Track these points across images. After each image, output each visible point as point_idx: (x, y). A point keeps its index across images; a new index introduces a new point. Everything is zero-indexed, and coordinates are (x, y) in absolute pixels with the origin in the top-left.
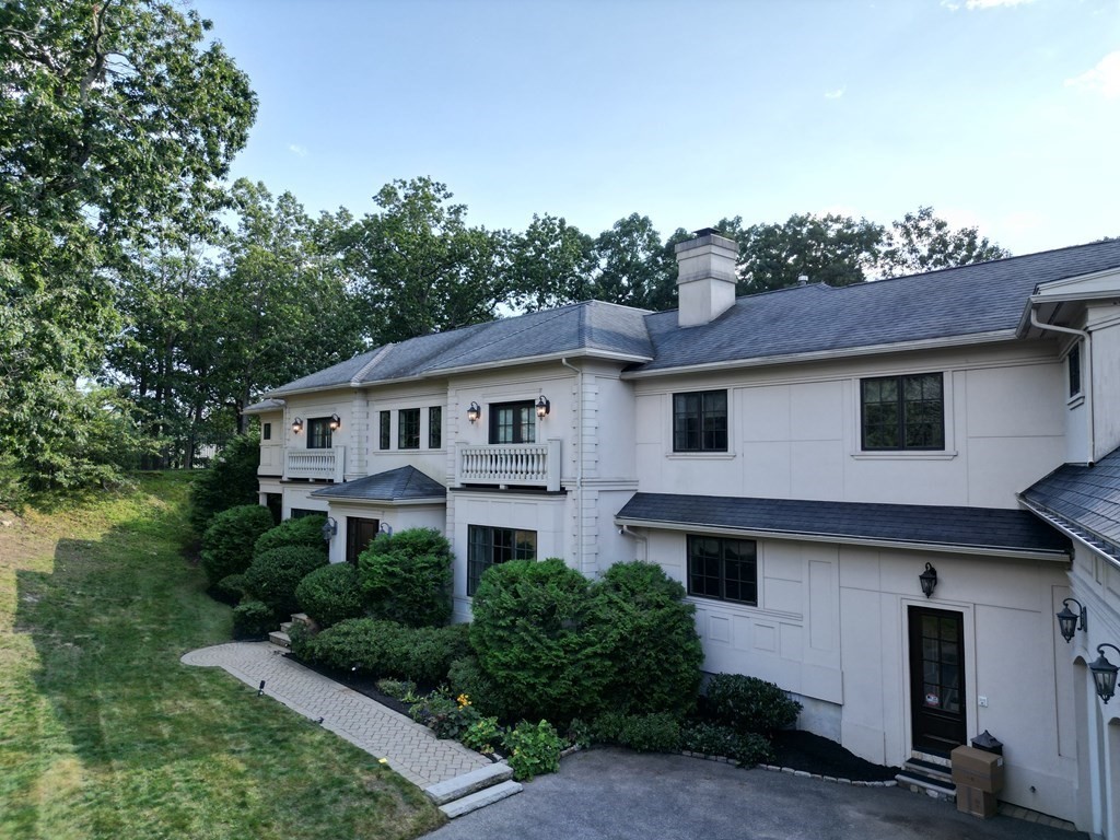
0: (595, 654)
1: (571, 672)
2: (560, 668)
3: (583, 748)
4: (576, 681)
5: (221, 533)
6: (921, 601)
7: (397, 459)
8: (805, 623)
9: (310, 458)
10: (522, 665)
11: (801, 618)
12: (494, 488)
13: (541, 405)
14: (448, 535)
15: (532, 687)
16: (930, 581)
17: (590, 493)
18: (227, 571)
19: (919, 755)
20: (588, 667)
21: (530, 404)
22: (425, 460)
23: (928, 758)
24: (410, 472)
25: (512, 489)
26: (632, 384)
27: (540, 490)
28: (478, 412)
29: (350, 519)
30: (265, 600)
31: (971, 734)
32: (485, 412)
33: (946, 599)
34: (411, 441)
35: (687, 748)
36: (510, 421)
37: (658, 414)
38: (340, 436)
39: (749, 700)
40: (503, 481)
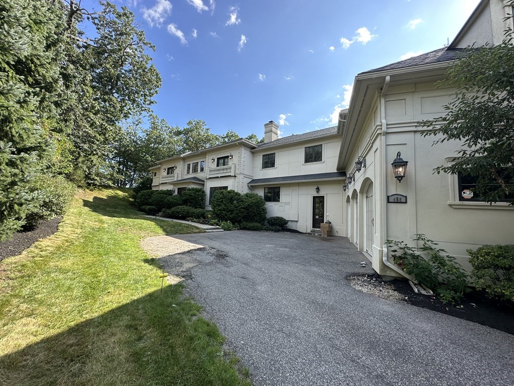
0: (242, 208)
1: (235, 212)
2: (233, 211)
3: (238, 229)
4: (237, 214)
5: (142, 195)
6: (316, 195)
7: (191, 175)
8: (290, 204)
9: (168, 177)
10: (224, 210)
11: (290, 203)
12: (218, 177)
13: (230, 156)
14: (205, 190)
15: (226, 215)
16: (318, 190)
17: (242, 176)
18: (143, 205)
19: (313, 229)
20: (240, 211)
21: (227, 157)
22: (200, 175)
23: (316, 229)
24: (195, 178)
25: (221, 177)
26: (253, 153)
27: (230, 176)
28: (214, 160)
29: (178, 189)
30: (155, 206)
31: (325, 221)
32: (216, 160)
33: (321, 194)
34: (195, 170)
35: (262, 229)
36: (222, 162)
37: (259, 160)
38: (176, 171)
39: (277, 220)
40: (219, 175)
